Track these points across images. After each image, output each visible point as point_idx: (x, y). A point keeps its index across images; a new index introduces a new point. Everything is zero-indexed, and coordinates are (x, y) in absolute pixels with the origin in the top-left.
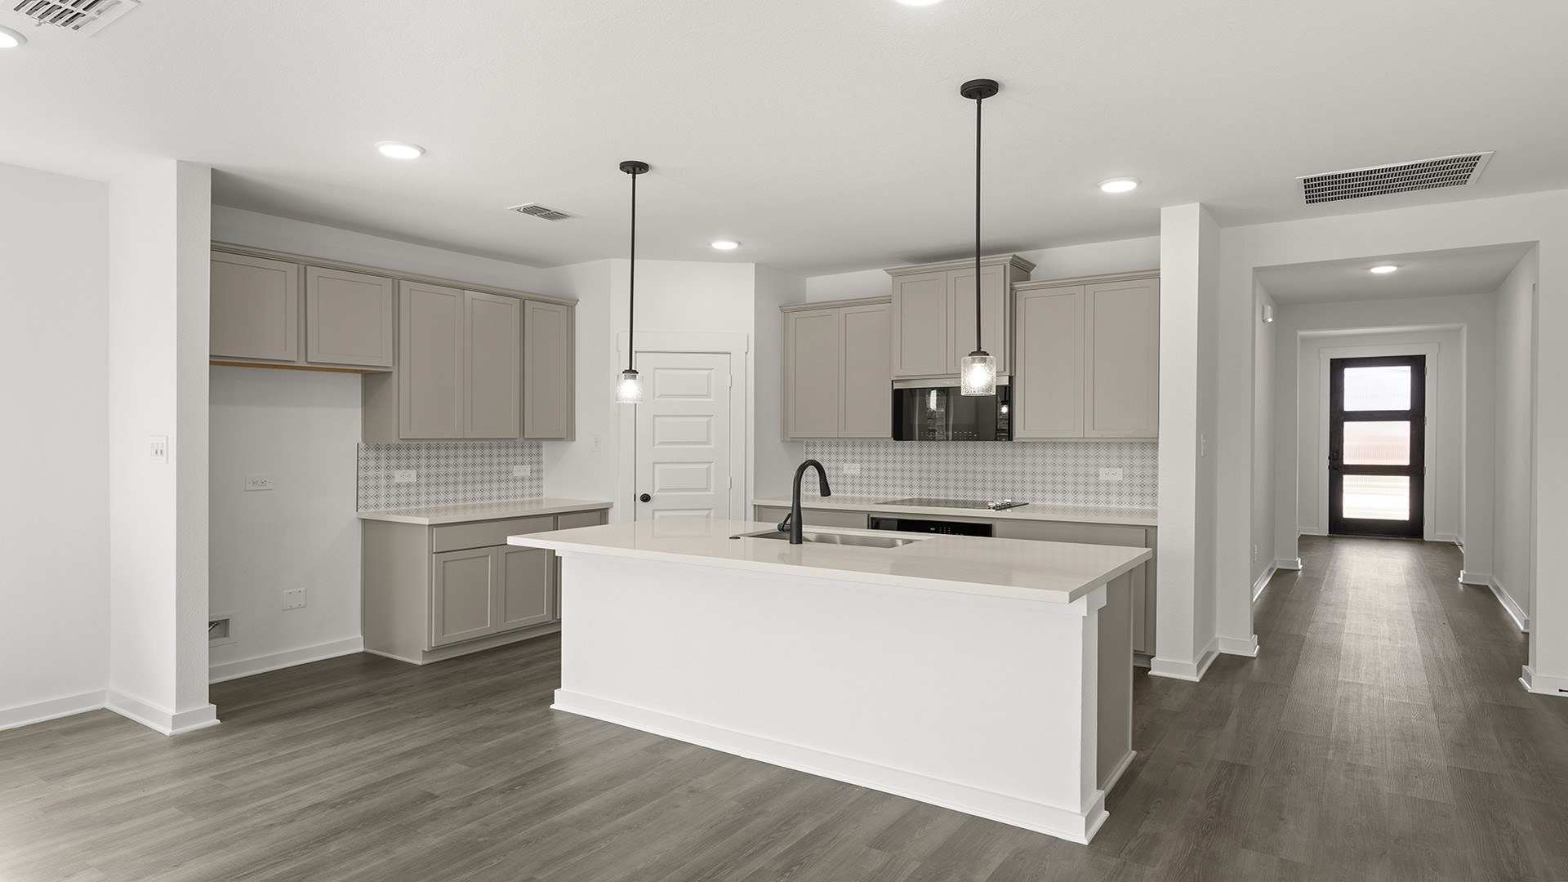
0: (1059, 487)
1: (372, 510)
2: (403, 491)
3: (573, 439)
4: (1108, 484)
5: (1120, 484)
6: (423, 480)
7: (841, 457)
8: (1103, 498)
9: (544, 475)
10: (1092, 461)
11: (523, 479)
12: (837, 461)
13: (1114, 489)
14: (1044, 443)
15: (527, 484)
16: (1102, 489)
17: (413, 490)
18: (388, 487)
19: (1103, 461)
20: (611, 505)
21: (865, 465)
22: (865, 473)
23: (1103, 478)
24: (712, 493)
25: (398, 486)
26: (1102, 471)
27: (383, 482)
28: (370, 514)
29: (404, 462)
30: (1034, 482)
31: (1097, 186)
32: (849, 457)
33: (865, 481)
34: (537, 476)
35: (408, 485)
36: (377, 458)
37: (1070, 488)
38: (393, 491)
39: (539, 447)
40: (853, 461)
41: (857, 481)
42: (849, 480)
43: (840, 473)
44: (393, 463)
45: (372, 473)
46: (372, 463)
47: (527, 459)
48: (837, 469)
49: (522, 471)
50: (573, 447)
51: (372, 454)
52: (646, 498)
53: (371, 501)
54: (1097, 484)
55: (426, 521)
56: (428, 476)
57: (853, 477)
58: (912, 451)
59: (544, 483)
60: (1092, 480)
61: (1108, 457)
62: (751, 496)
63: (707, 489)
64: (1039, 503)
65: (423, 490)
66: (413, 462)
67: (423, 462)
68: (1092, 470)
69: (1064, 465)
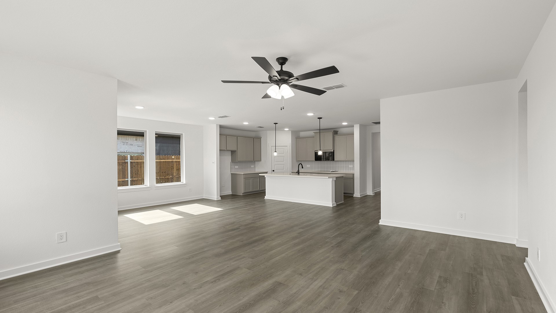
0: (343, 168)
2: (236, 169)
3: (261, 161)
4: (350, 168)
5: (352, 168)
6: (239, 168)
7: (307, 164)
8: (350, 170)
9: (256, 167)
10: (348, 164)
11: (253, 168)
12: (305, 164)
13: (351, 169)
14: (340, 161)
15: (253, 169)
16: (350, 169)
17: (238, 169)
18: (234, 169)
19: (349, 164)
20: (268, 172)
21: (311, 165)
22: (311, 167)
23: (349, 167)
24: (284, 170)
25: (236, 168)
26: (349, 166)
27: (234, 168)
28: (232, 173)
29: (236, 165)
30: (339, 168)
31: (342, 123)
32: (308, 164)
33: (311, 168)
34: (255, 167)
35: (237, 168)
36: (233, 164)
37: (344, 168)
38: (235, 169)
39: (255, 162)
40: (309, 164)
41: (309, 168)
42: (308, 168)
44: (235, 165)
45: (232, 166)
46: (232, 165)
47: (253, 164)
49: (252, 166)
50: (261, 162)
51: (232, 163)
52: (273, 171)
53: (232, 171)
54: (349, 168)
55: (243, 173)
56: (240, 167)
57: (309, 167)
58: (318, 162)
59: (256, 168)
60: (348, 167)
61: (350, 163)
62: (291, 170)
63: (284, 169)
64: (340, 171)
65: (239, 169)
66: (238, 165)
67: (239, 165)
68: (348, 166)
69: (343, 165)
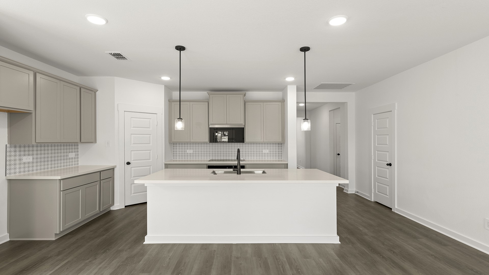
0: (252, 155)
1: (13, 175)
2: (27, 165)
3: (95, 142)
4: (265, 154)
5: (268, 154)
6: (35, 160)
7: (186, 148)
8: (263, 157)
9: (79, 156)
10: (261, 148)
11: (72, 158)
12: (185, 149)
13: (266, 155)
15: (73, 160)
16: (263, 155)
17: (31, 165)
18: (20, 164)
19: (263, 148)
20: (116, 166)
21: (194, 150)
22: (194, 153)
23: (264, 152)
24: (151, 160)
25: (24, 163)
26: (264, 150)
27: (18, 162)
28: (12, 177)
29: (27, 153)
30: (246, 154)
32: (189, 148)
33: (194, 155)
34: (77, 157)
35: (29, 163)
36: (15, 151)
37: (255, 155)
38: (22, 166)
39: (77, 145)
40: (190, 149)
41: (192, 155)
42: (189, 155)
43: (186, 153)
44: (22, 153)
45: (13, 158)
46: (13, 153)
47: (73, 150)
48: (185, 151)
49: (72, 155)
50: (94, 146)
51: (13, 149)
52: (128, 163)
53: (12, 171)
54: (262, 154)
55: (59, 178)
56: (37, 158)
57: (190, 154)
59: (79, 159)
60: (261, 153)
61: (265, 147)
62: (164, 161)
63: (150, 159)
64: (247, 159)
65: (35, 164)
66: (31, 153)
67: (35, 152)
68: (261, 150)
69: (254, 149)
